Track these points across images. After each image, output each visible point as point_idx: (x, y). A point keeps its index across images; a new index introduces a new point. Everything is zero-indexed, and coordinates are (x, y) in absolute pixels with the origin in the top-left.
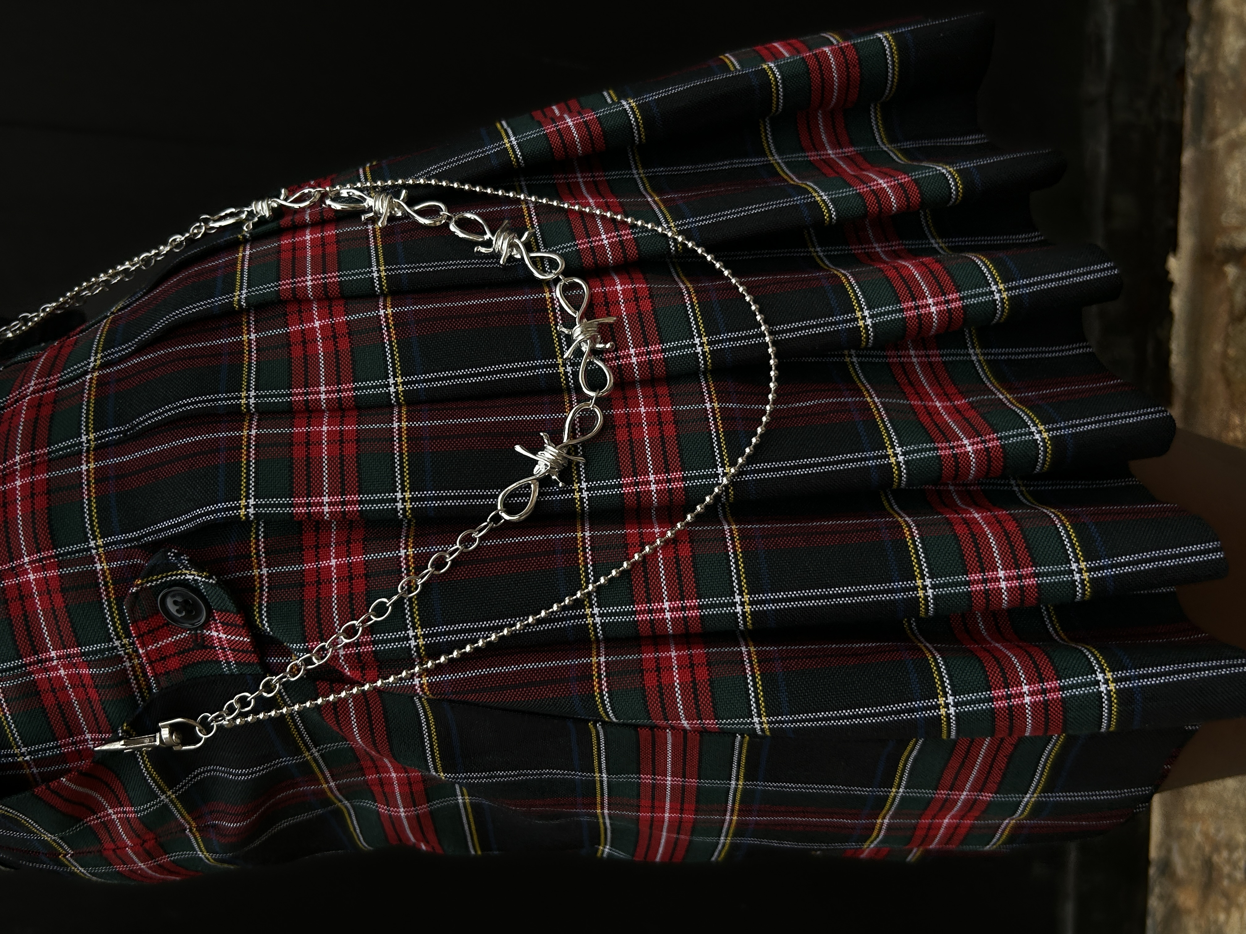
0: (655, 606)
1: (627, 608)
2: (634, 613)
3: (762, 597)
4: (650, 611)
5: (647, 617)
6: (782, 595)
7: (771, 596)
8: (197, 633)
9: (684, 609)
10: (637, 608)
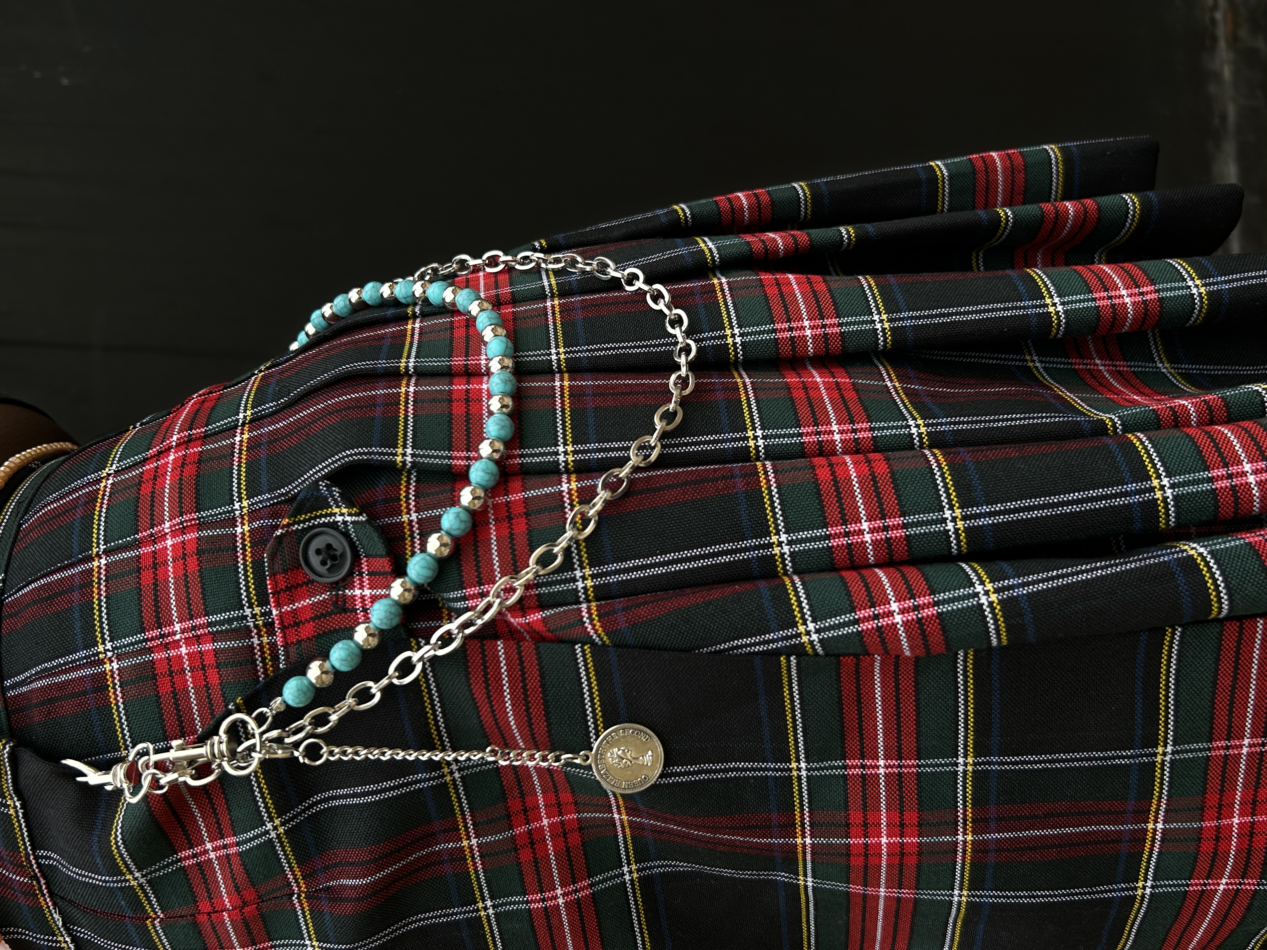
0: (853, 527)
1: (819, 533)
2: (828, 537)
3: (976, 510)
4: (847, 534)
5: (844, 541)
6: (999, 507)
7: (985, 509)
8: (338, 594)
9: (886, 529)
10: (831, 531)
